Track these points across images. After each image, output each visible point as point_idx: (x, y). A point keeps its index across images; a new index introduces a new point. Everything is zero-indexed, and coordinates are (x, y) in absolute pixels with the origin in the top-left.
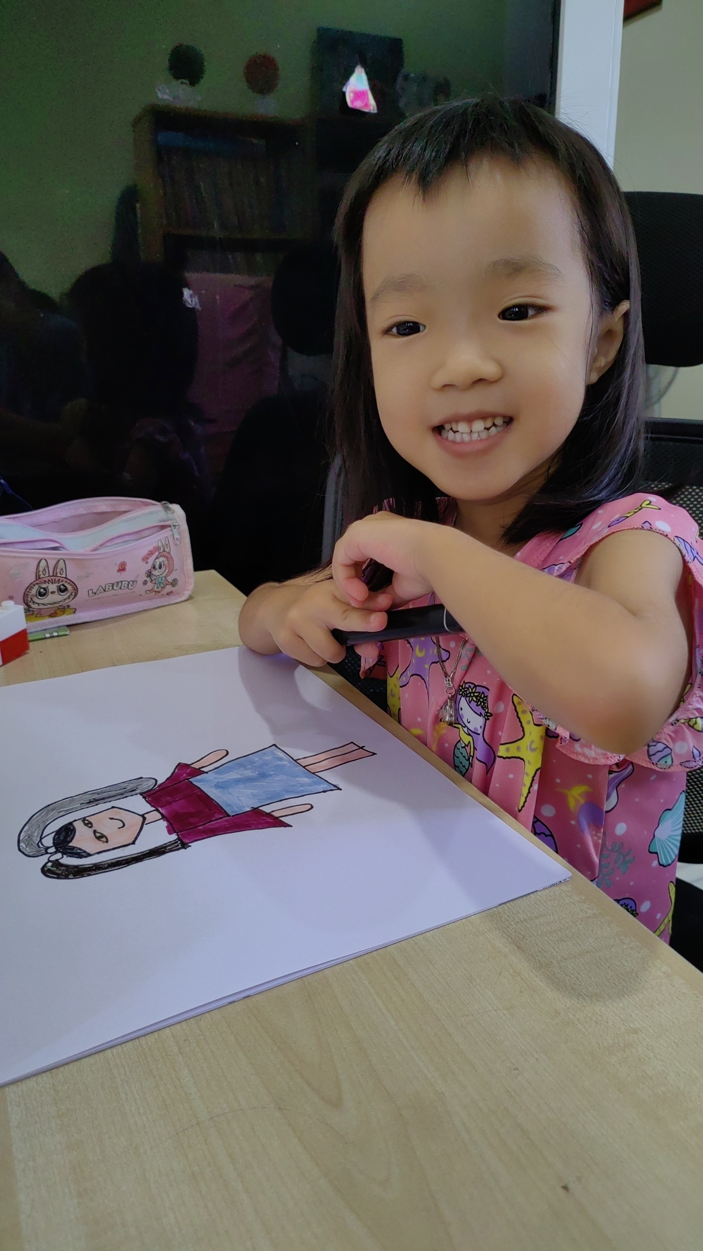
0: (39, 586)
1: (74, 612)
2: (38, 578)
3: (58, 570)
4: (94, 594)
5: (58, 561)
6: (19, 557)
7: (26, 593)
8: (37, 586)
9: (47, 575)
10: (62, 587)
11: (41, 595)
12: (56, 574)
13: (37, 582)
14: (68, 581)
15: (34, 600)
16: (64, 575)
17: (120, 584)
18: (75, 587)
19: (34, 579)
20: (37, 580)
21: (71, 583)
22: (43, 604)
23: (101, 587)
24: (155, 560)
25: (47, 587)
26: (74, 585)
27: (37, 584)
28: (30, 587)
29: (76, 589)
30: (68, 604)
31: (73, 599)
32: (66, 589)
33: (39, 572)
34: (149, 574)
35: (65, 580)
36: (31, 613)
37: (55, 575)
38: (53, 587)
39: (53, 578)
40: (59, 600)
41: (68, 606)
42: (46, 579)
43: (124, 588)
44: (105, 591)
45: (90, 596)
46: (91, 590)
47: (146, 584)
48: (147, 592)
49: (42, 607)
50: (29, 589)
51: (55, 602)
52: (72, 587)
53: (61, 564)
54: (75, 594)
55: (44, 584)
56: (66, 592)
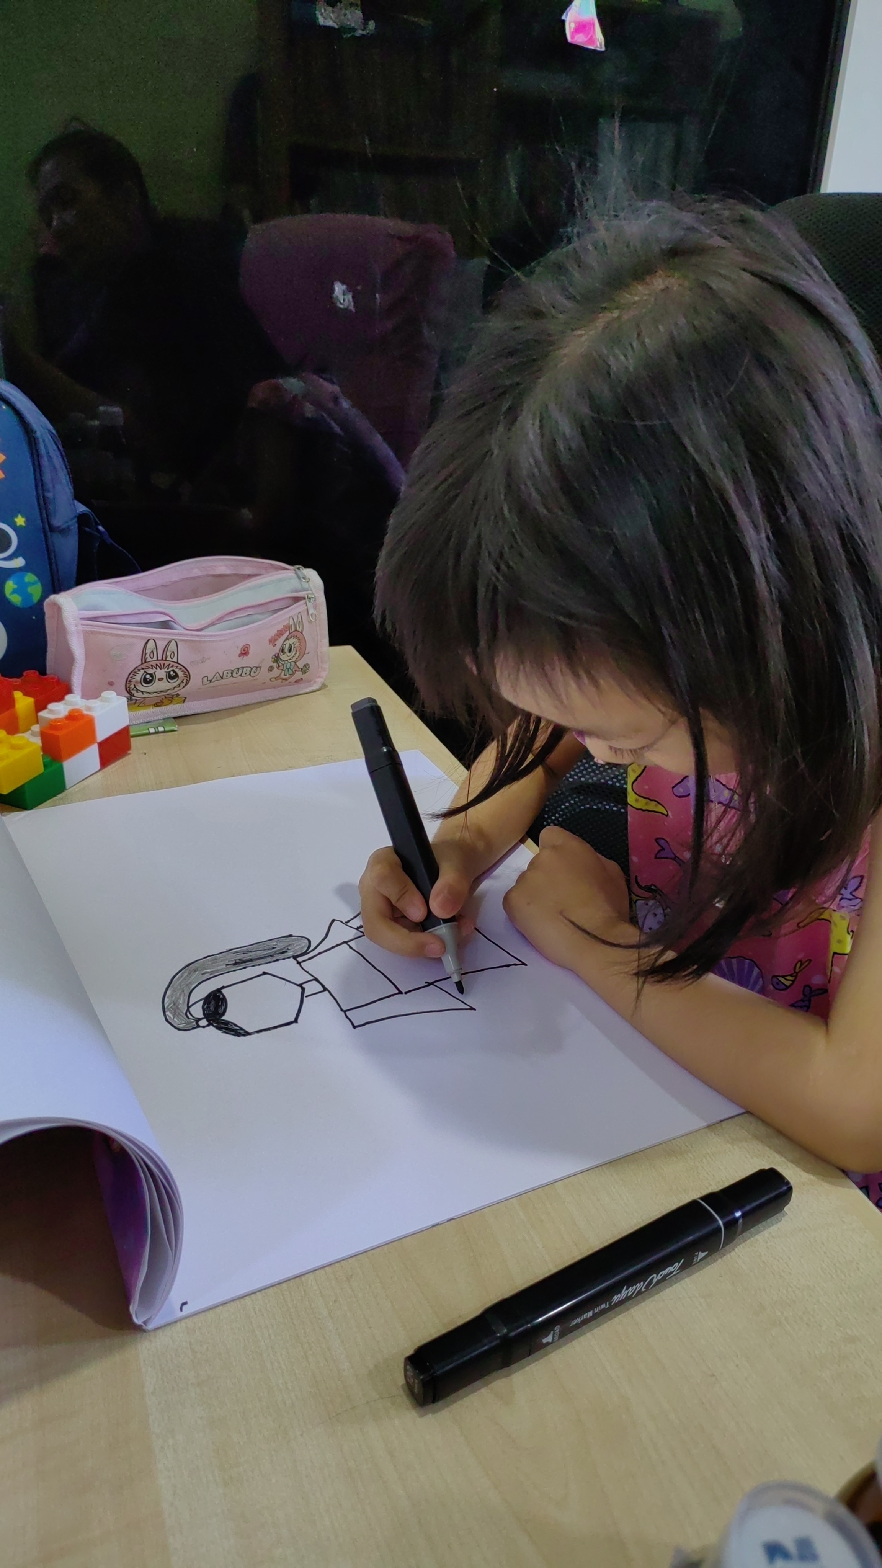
0: (145, 672)
1: (184, 702)
2: (144, 661)
3: (169, 654)
5: (170, 642)
6: (123, 636)
7: (129, 679)
8: (142, 671)
9: (155, 658)
10: (172, 673)
11: (146, 681)
12: (166, 658)
13: (143, 666)
14: (180, 666)
15: (137, 687)
16: (175, 660)
17: (241, 670)
18: (187, 673)
19: (140, 663)
20: (142, 664)
21: (183, 669)
22: (149, 693)
24: (284, 641)
25: (154, 673)
26: (185, 671)
27: (143, 669)
28: (134, 672)
29: (188, 676)
30: (177, 693)
31: (184, 687)
32: (177, 676)
33: (145, 654)
34: (276, 659)
35: (176, 664)
36: (134, 702)
37: (164, 659)
38: (161, 673)
39: (162, 662)
40: (168, 688)
41: (178, 695)
42: (154, 664)
43: (246, 675)
44: (222, 678)
45: (204, 684)
46: (206, 678)
47: (271, 671)
48: (272, 680)
49: (146, 695)
50: (133, 674)
51: (162, 690)
52: (184, 674)
53: (173, 646)
54: (186, 682)
55: (150, 669)
56: (176, 679)
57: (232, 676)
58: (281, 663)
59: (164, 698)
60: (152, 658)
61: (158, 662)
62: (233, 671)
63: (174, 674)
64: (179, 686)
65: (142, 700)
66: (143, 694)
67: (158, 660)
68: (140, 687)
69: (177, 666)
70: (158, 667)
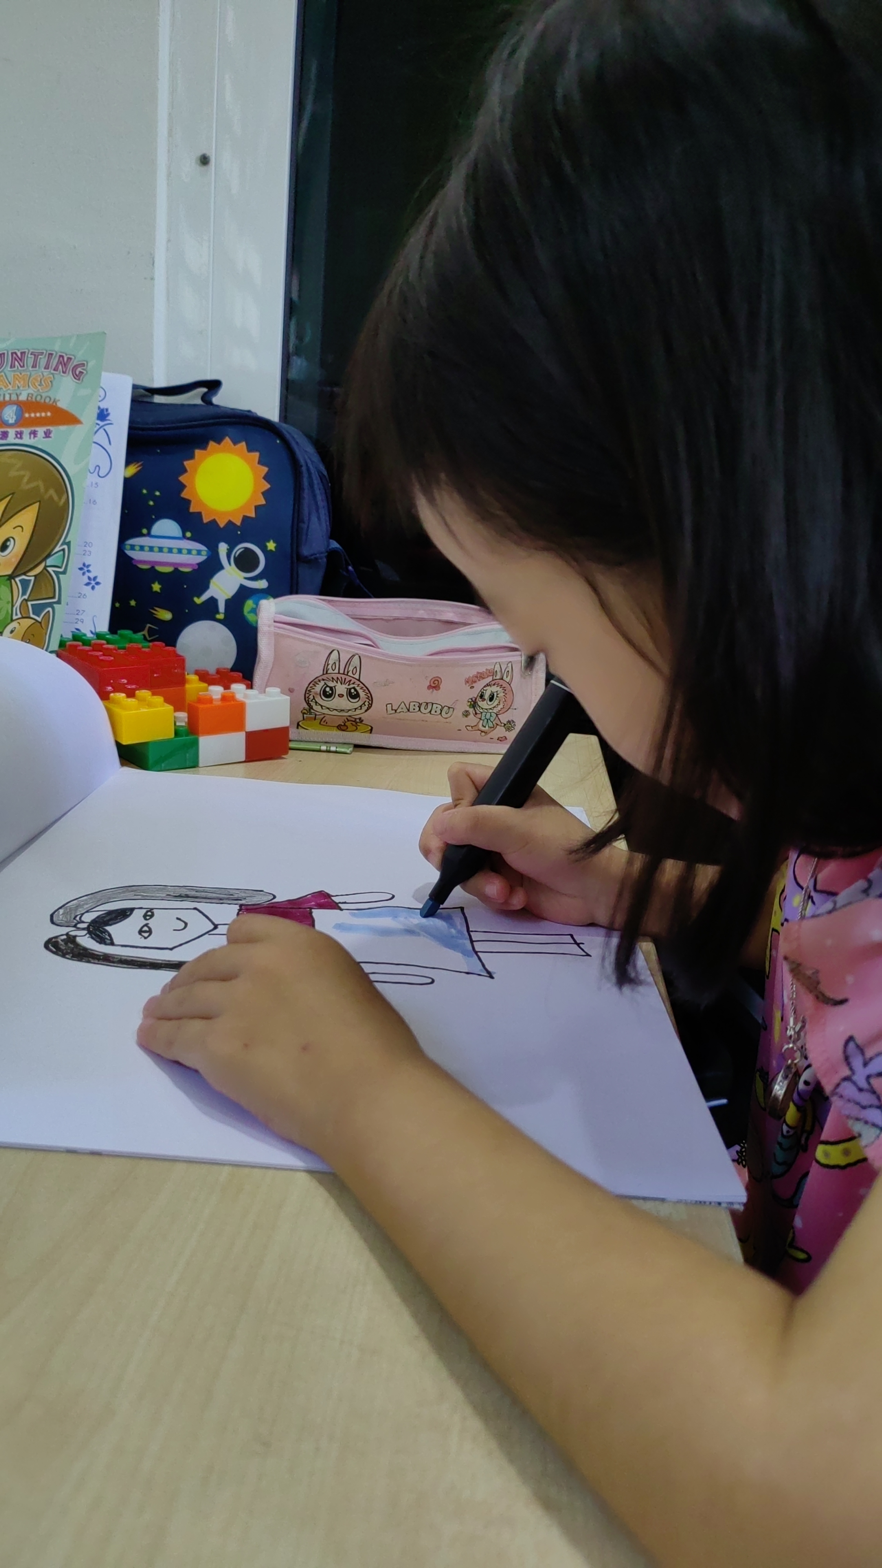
0: (325, 683)
1: (370, 730)
2: (325, 673)
3: (351, 668)
4: (394, 712)
5: (353, 656)
6: (310, 642)
7: (309, 689)
8: (322, 683)
9: (336, 671)
10: (353, 691)
11: (326, 695)
12: (348, 672)
13: (324, 677)
14: (361, 685)
15: (316, 699)
16: (357, 676)
17: (430, 706)
18: (369, 695)
20: (323, 674)
21: (365, 688)
22: (328, 708)
23: (403, 704)
24: (485, 687)
25: (335, 687)
26: (367, 691)
27: (323, 680)
28: (314, 682)
29: (370, 699)
30: (361, 716)
31: (366, 711)
32: (357, 696)
33: (328, 665)
34: (474, 704)
35: (358, 682)
37: (346, 673)
38: (341, 689)
39: (344, 676)
40: (348, 708)
41: (361, 720)
42: (335, 677)
43: (436, 714)
44: (409, 710)
45: (389, 713)
46: (391, 705)
47: (466, 716)
48: (468, 727)
49: (326, 711)
50: (313, 684)
51: (343, 709)
52: (365, 695)
53: (356, 660)
54: (368, 705)
55: (331, 682)
56: (358, 699)
57: (420, 710)
58: (479, 710)
59: (346, 720)
60: (333, 671)
61: (339, 676)
62: (420, 704)
63: (355, 693)
64: (361, 709)
65: (322, 716)
66: (322, 709)
67: (339, 673)
68: (318, 699)
69: (359, 685)
70: (339, 682)
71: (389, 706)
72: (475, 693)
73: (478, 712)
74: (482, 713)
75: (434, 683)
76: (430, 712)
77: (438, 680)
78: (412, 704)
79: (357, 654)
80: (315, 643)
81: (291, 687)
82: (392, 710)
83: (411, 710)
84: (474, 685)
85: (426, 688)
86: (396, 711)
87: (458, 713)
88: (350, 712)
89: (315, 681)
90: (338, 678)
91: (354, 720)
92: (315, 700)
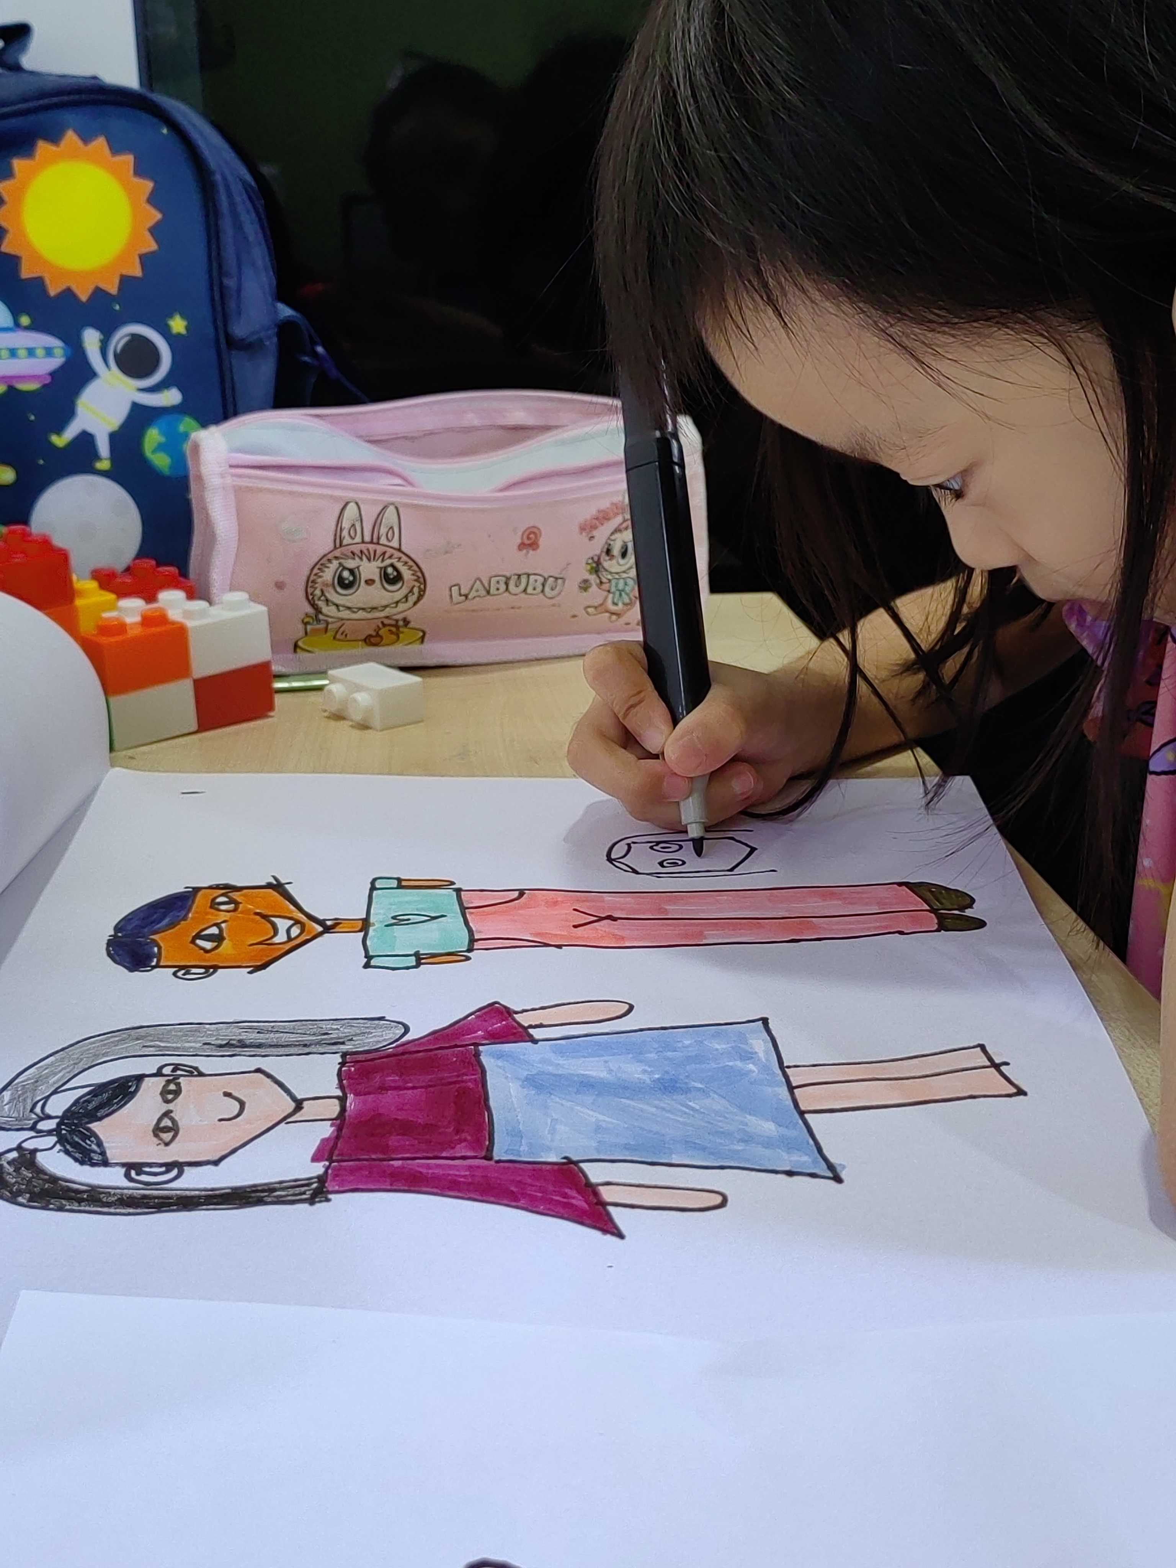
0: (340, 564)
1: (424, 638)
2: (338, 545)
3: (383, 530)
4: (463, 598)
5: (385, 508)
6: (302, 495)
7: (312, 578)
8: (335, 563)
9: (358, 539)
10: (390, 570)
11: (344, 584)
12: (379, 538)
13: (337, 553)
14: (404, 558)
15: (327, 595)
16: (396, 543)
17: (524, 580)
18: (419, 574)
20: (335, 548)
21: (411, 563)
22: (349, 608)
23: (478, 582)
24: (612, 534)
25: (358, 567)
26: (415, 568)
27: (336, 558)
28: (321, 564)
29: (422, 580)
30: (405, 614)
31: (415, 604)
32: (399, 578)
33: (341, 530)
34: (596, 567)
35: (397, 554)
37: (375, 540)
38: (369, 569)
39: (372, 547)
40: (384, 603)
41: (406, 622)
42: (356, 549)
43: (535, 592)
44: (488, 592)
45: (455, 600)
46: (457, 588)
47: (585, 589)
48: (590, 610)
49: (345, 614)
50: (319, 569)
51: (375, 605)
52: (413, 575)
53: (390, 515)
54: (419, 592)
55: (350, 561)
56: (400, 584)
57: (507, 589)
58: (605, 577)
59: (381, 626)
60: (353, 538)
61: (363, 547)
62: (508, 579)
63: (395, 573)
64: (407, 601)
65: (339, 624)
66: (339, 610)
67: (363, 542)
68: (332, 595)
69: (400, 558)
70: (364, 558)
71: (455, 590)
72: (596, 548)
73: (604, 580)
74: (610, 581)
75: (528, 538)
76: (525, 591)
77: (534, 533)
78: (494, 580)
79: (392, 504)
80: (310, 495)
81: (282, 579)
82: (460, 595)
83: (492, 592)
84: (595, 533)
85: (516, 547)
86: (466, 596)
87: (572, 585)
88: (388, 609)
89: (321, 562)
90: (361, 552)
91: (393, 623)
92: (325, 596)
